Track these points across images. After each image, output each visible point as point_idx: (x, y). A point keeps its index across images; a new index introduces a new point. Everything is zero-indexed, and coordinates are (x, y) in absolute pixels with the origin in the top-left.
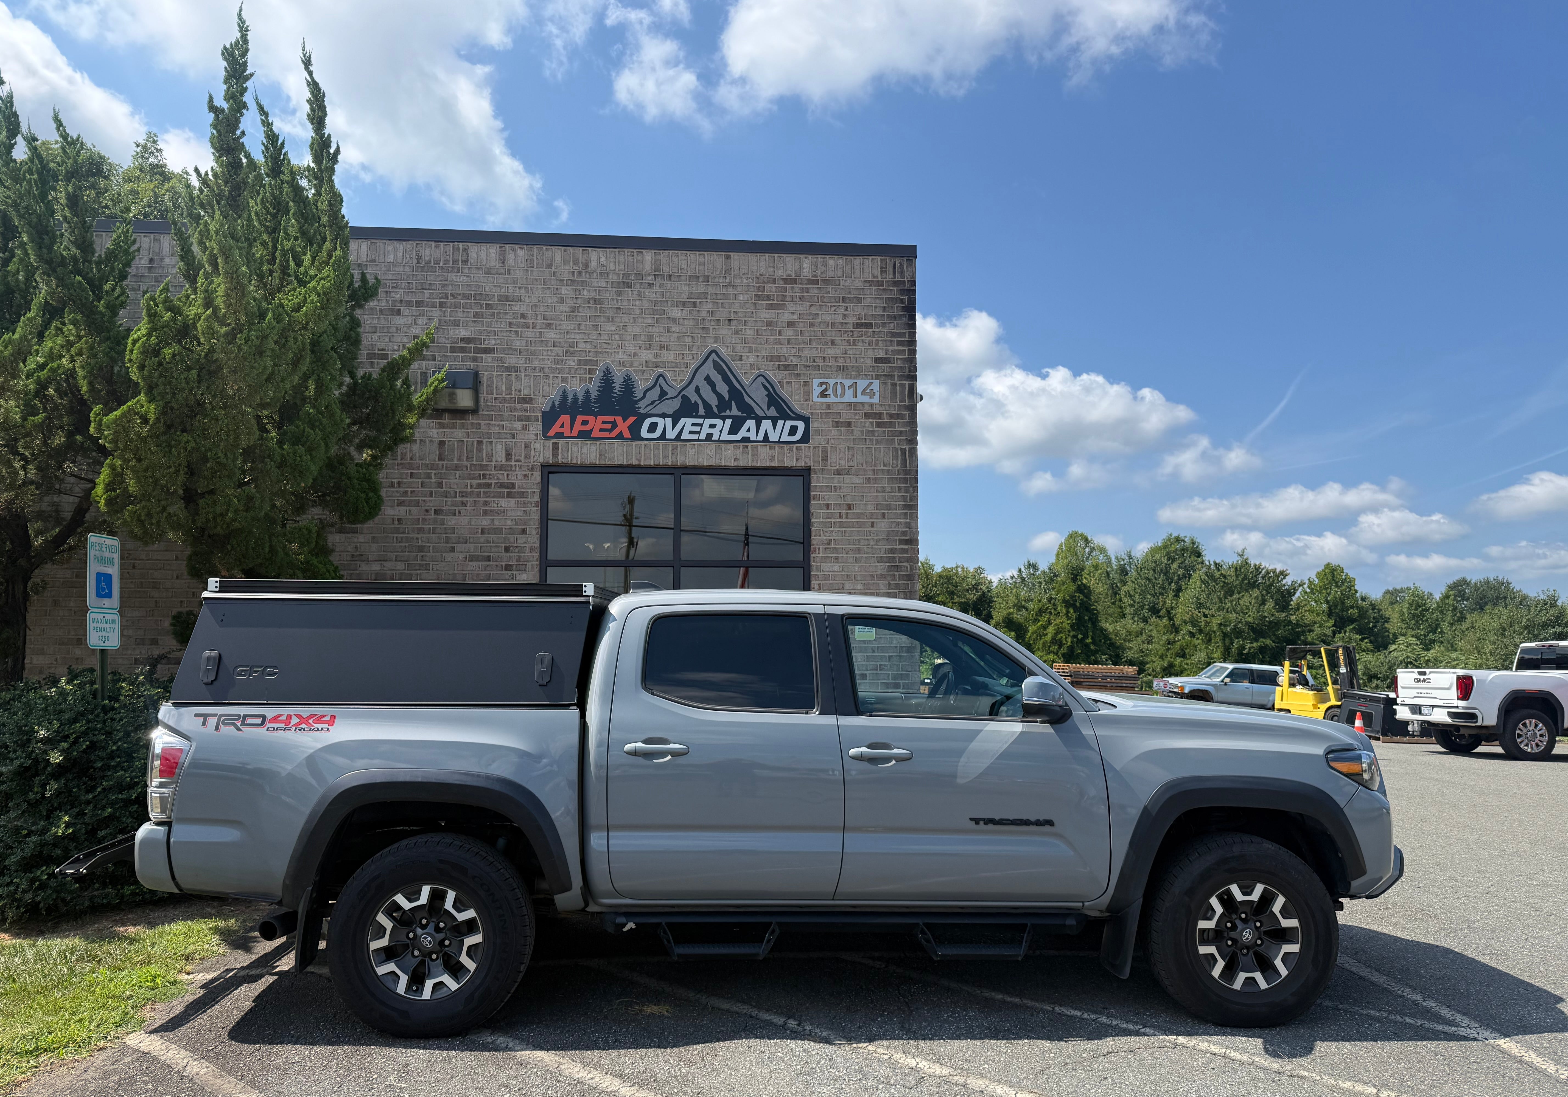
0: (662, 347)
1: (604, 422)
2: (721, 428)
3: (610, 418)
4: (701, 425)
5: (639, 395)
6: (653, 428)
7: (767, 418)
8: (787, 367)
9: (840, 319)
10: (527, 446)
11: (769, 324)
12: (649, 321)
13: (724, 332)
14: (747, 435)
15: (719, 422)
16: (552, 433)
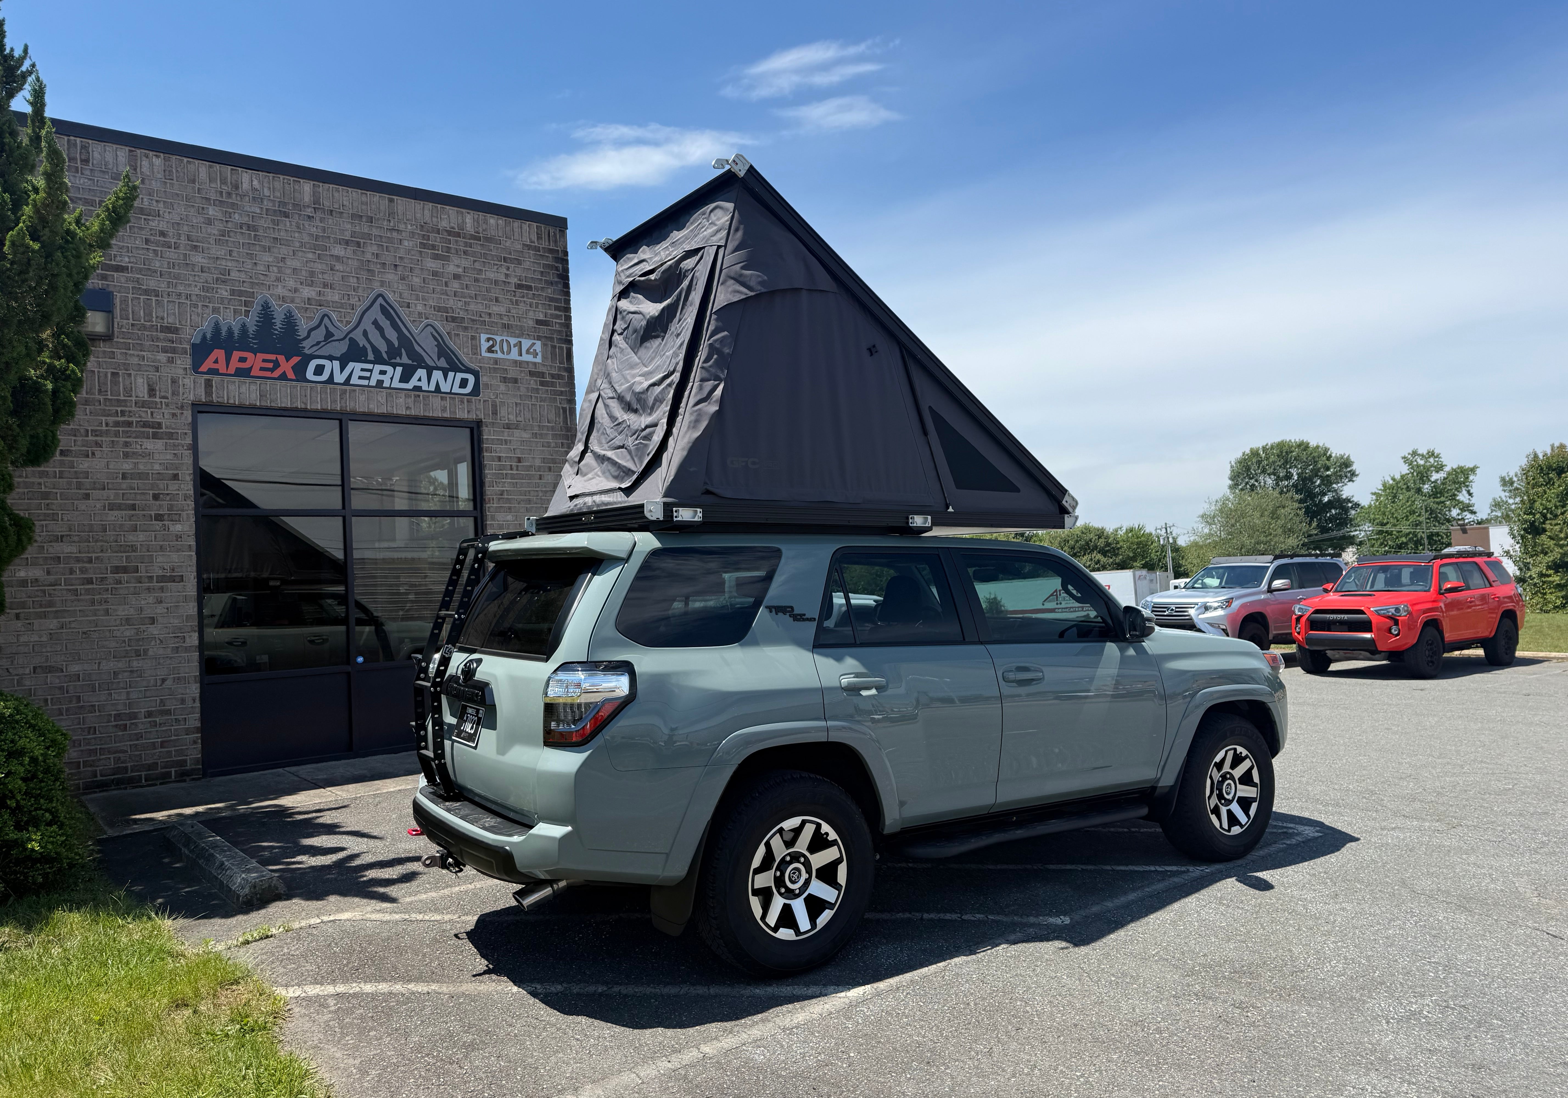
0: (325, 285)
1: (264, 361)
2: (392, 376)
3: (272, 357)
4: (371, 371)
5: (303, 334)
6: (319, 370)
7: (438, 368)
8: (454, 319)
9: (502, 278)
10: (174, 381)
11: (435, 274)
12: (310, 256)
13: (390, 276)
14: (419, 384)
15: (389, 369)
16: (204, 368)
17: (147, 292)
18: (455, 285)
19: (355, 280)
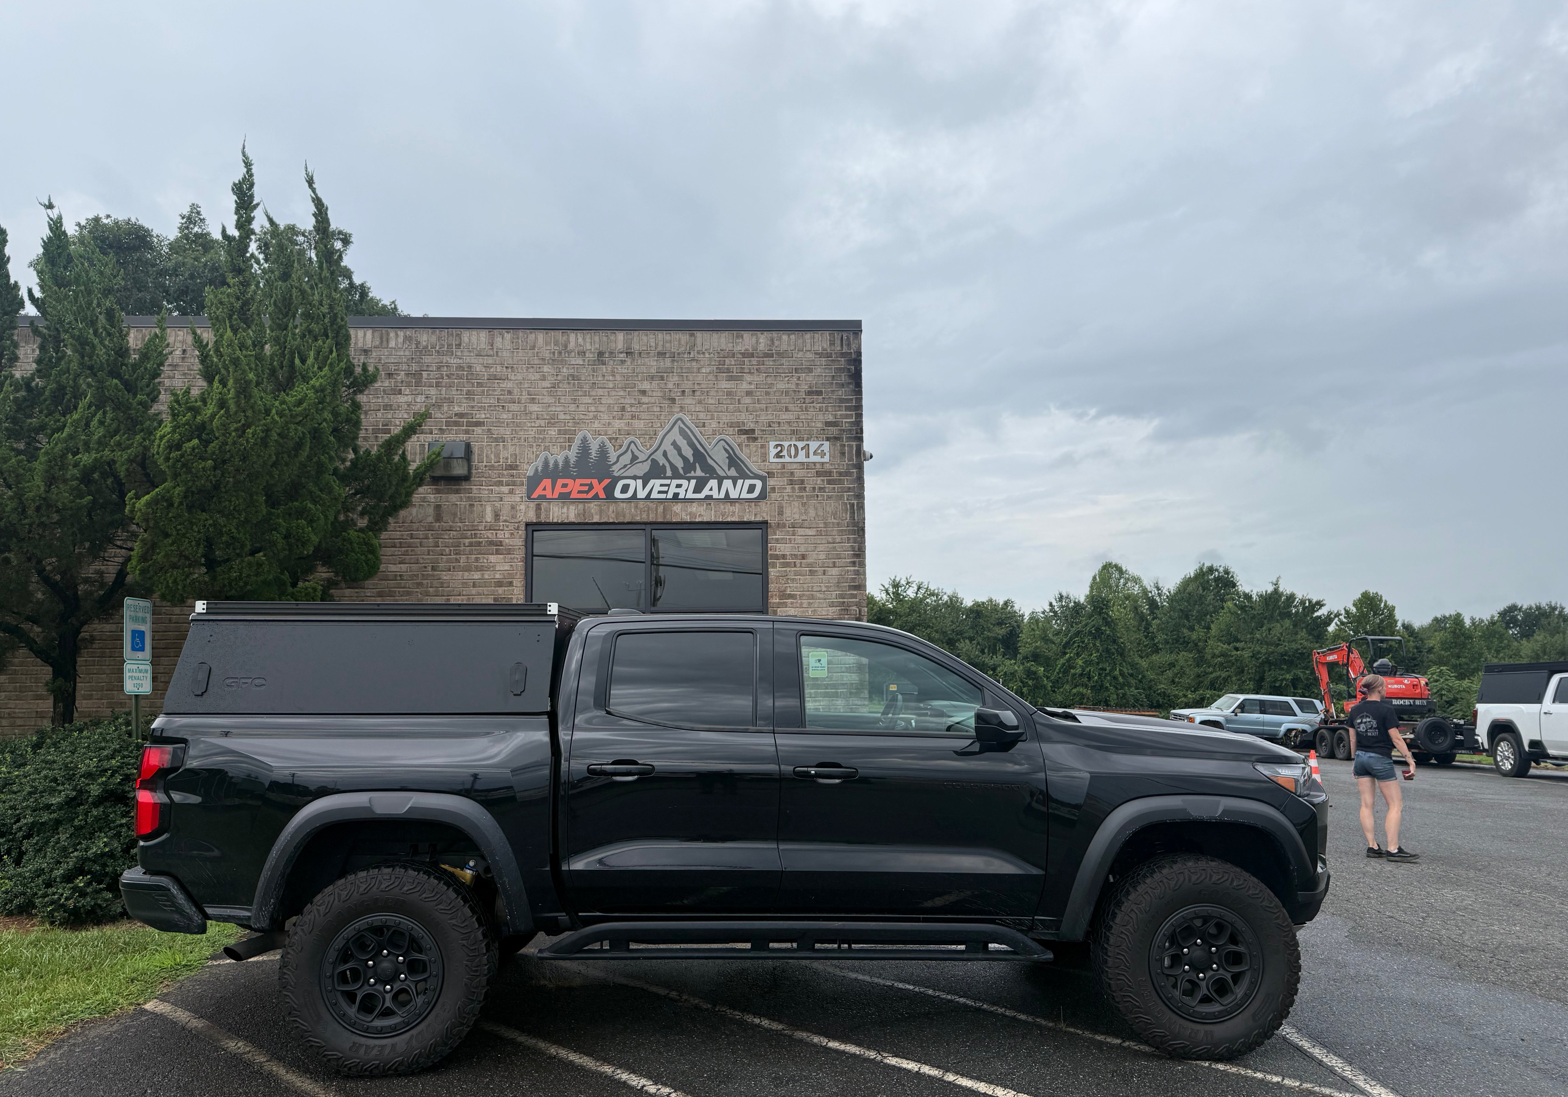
0: (633, 417)
1: (581, 485)
2: (687, 489)
3: (588, 481)
4: (669, 485)
5: (613, 459)
6: (625, 489)
7: (728, 478)
8: (746, 432)
9: (793, 387)
10: (513, 507)
11: (729, 394)
12: (622, 393)
13: (689, 400)
14: (710, 493)
15: (684, 482)
16: (535, 496)
17: (496, 440)
18: (747, 400)
19: (658, 409)
